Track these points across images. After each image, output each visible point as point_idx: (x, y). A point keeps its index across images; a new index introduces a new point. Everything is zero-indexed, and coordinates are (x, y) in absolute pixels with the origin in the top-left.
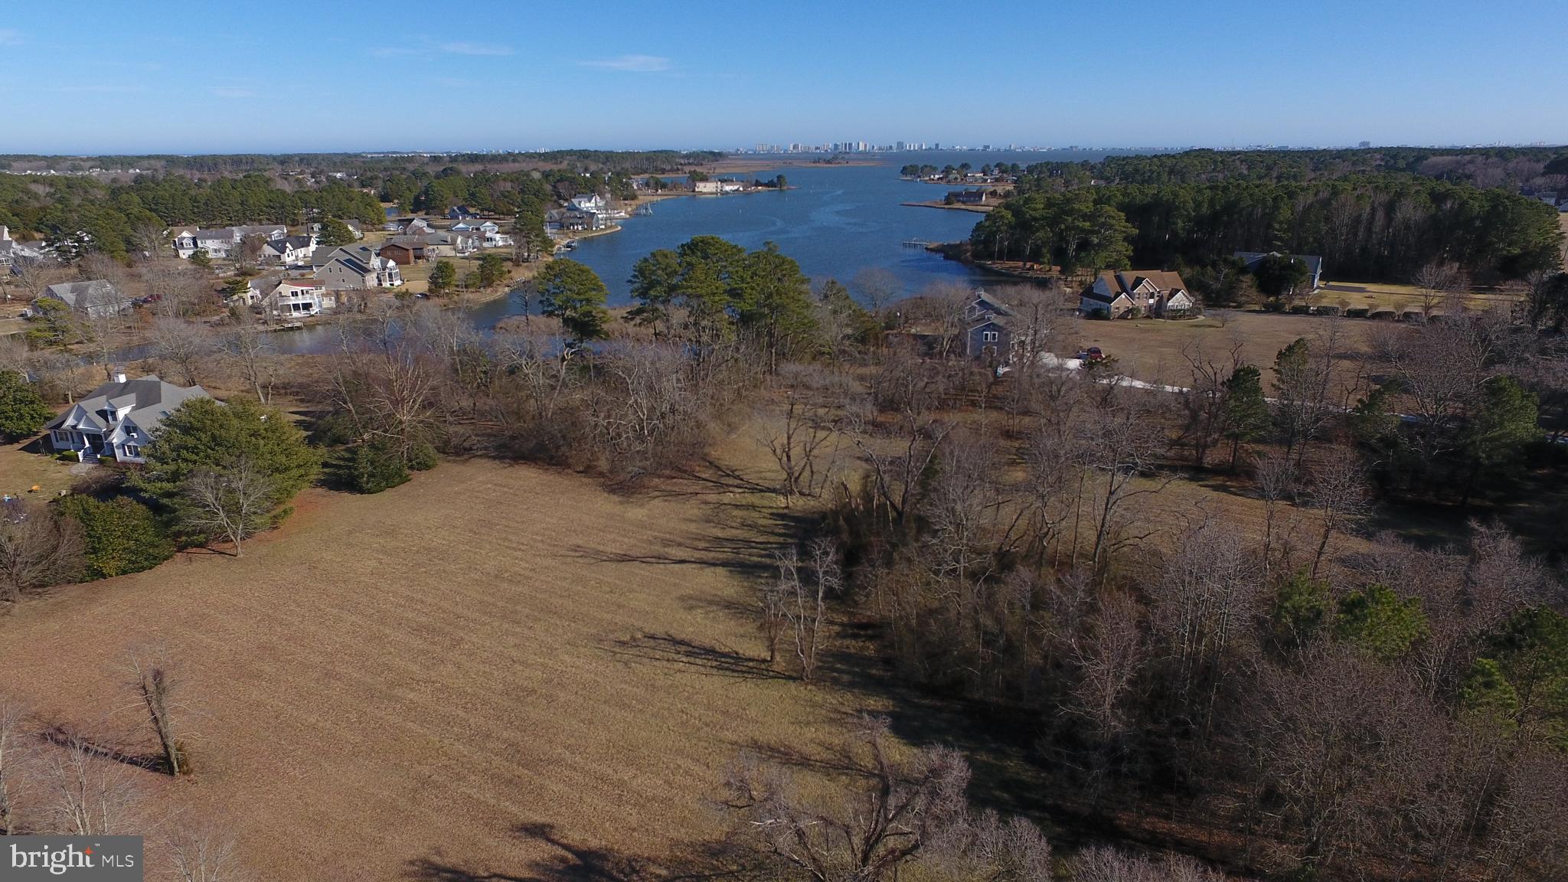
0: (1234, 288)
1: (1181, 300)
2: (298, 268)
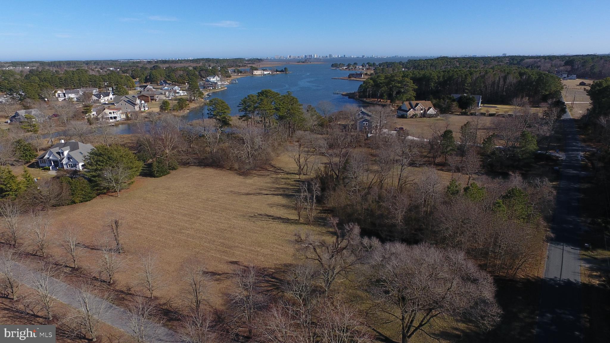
0: (450, 107)
1: (432, 111)
2: (106, 104)
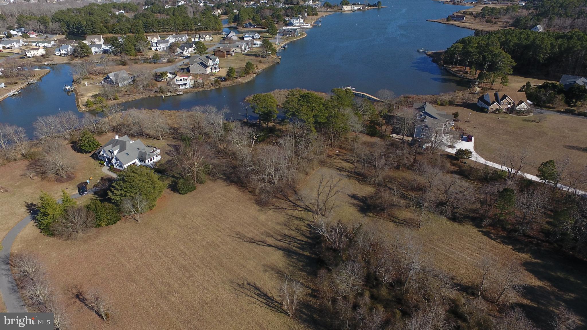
0: (553, 99)
1: (524, 106)
2: (188, 57)
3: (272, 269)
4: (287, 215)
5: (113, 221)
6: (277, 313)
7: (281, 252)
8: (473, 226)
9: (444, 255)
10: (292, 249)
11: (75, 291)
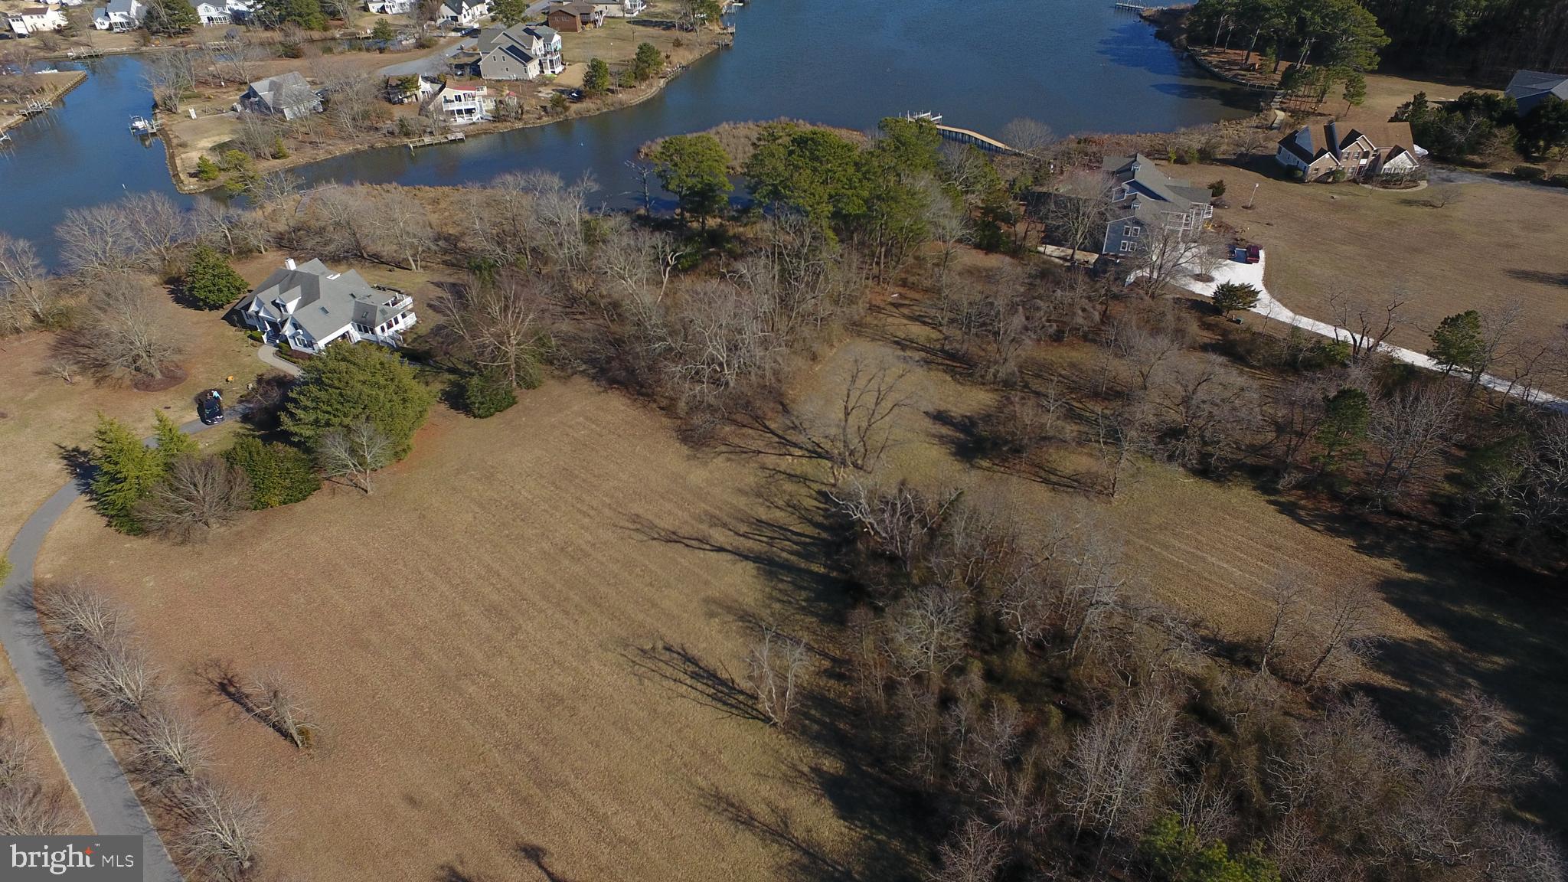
1: (1403, 162)
2: (473, 33)
3: (729, 609)
4: (764, 468)
5: (299, 493)
6: (743, 721)
7: (750, 566)
8: (1254, 489)
9: (1177, 565)
10: (779, 557)
11: (214, 675)
